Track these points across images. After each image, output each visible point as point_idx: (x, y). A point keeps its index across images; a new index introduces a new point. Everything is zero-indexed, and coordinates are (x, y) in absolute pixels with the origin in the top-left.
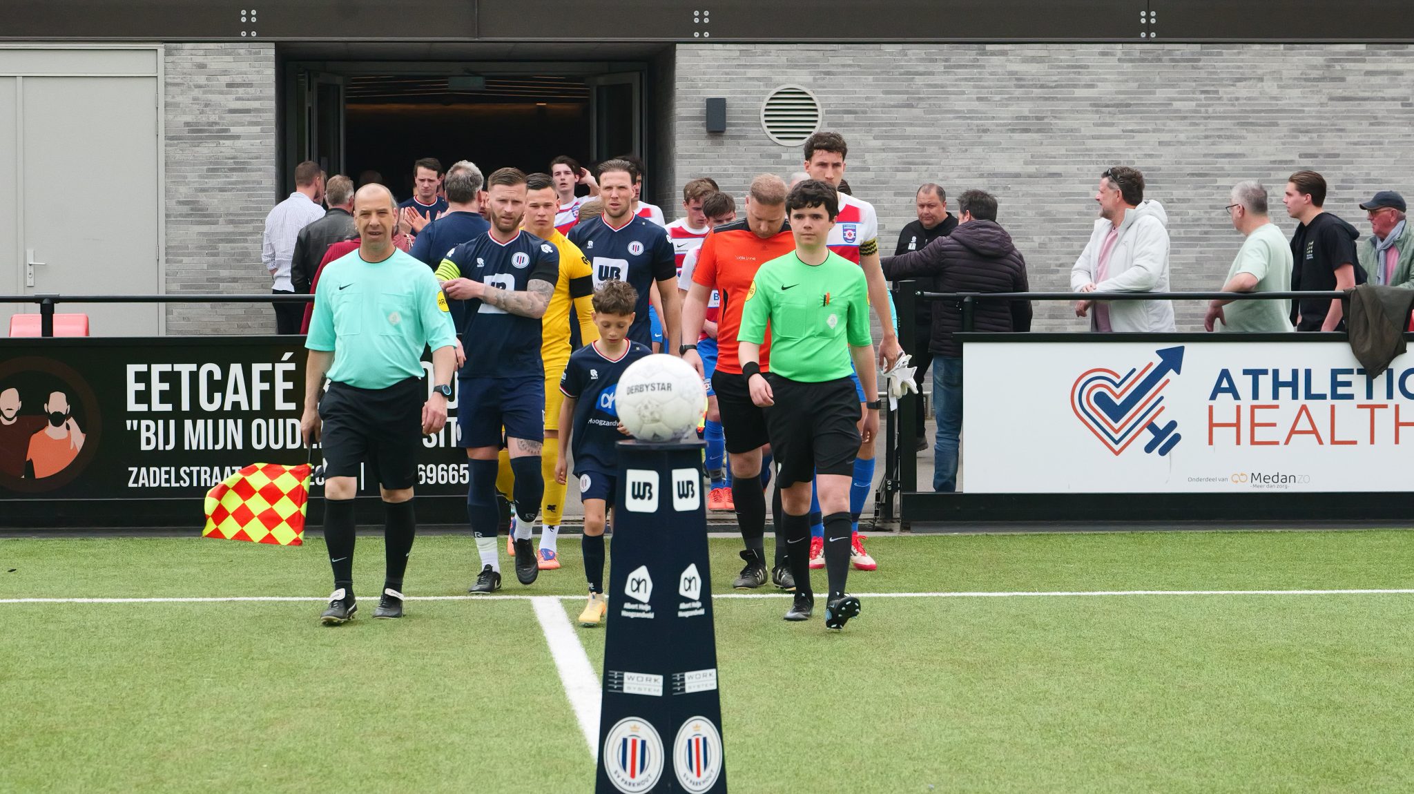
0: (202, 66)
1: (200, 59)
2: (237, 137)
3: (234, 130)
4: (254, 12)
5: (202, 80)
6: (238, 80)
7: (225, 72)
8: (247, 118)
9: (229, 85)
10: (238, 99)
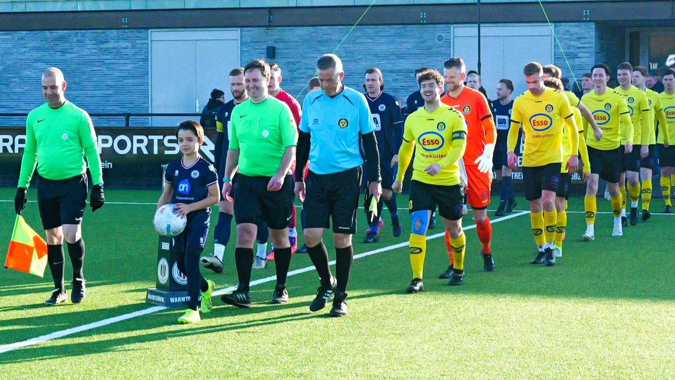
0: (568, 31)
1: (567, 29)
2: (581, 58)
3: (580, 55)
4: (588, 11)
5: (568, 37)
6: (581, 36)
7: (576, 34)
8: (584, 50)
9: (578, 38)
10: (581, 43)
